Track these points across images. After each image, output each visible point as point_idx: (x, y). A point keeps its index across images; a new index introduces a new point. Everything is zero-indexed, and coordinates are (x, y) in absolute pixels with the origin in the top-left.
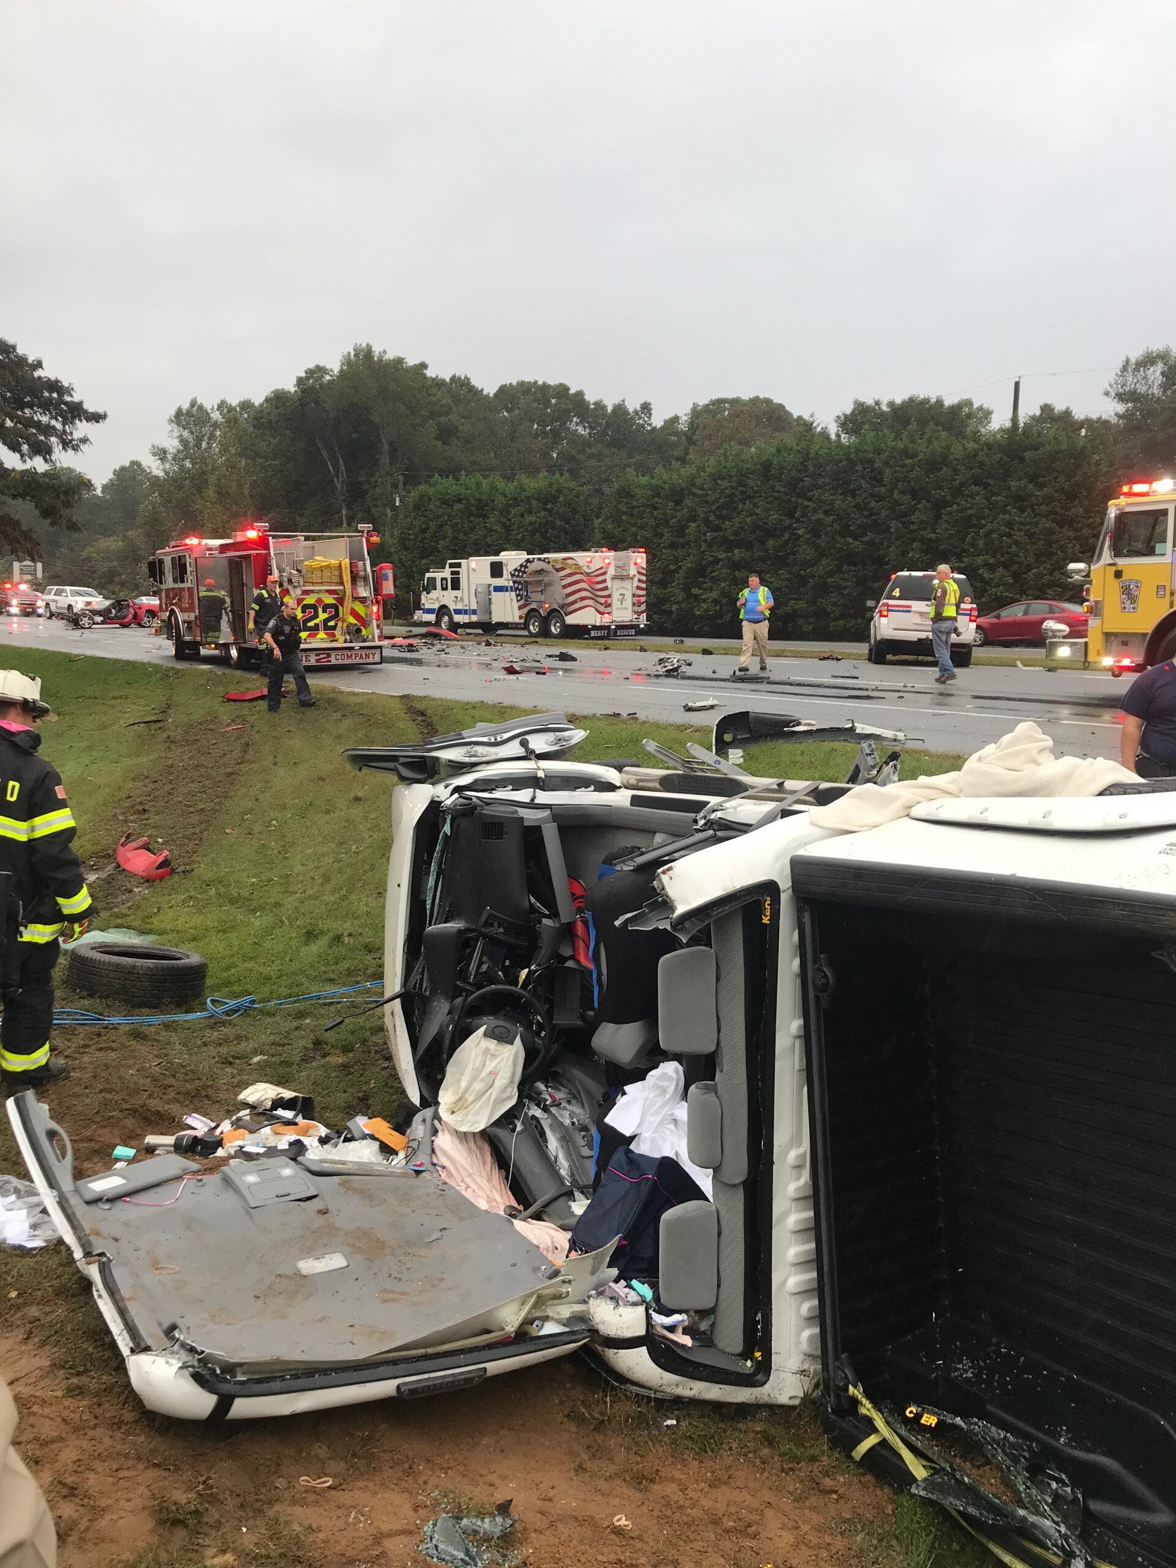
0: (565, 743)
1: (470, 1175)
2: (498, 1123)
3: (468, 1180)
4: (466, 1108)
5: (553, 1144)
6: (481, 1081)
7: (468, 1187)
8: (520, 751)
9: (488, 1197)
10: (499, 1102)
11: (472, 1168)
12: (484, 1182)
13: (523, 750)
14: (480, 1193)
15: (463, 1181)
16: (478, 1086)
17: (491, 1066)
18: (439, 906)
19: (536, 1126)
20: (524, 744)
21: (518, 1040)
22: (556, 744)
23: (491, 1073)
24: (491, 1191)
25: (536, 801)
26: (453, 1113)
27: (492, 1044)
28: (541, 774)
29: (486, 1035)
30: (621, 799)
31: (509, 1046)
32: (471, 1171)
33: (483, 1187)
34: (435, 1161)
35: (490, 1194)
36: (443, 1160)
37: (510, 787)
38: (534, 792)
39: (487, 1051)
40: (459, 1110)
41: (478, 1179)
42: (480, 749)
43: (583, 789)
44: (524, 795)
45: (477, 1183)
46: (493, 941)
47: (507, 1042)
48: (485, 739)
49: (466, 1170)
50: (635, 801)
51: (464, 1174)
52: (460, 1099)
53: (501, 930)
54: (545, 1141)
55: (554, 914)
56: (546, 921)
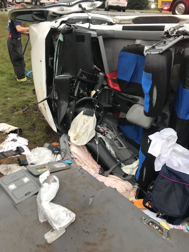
0: (94, 6)
1: (85, 160)
2: (90, 142)
3: (85, 162)
4: (79, 138)
5: (108, 146)
6: (84, 129)
7: (85, 164)
8: (80, 9)
9: (92, 167)
10: (90, 135)
11: (85, 158)
12: (90, 162)
13: (81, 8)
14: (90, 166)
15: (83, 162)
16: (83, 131)
17: (87, 124)
18: (58, 68)
19: (102, 141)
20: (80, 6)
21: (94, 115)
22: (91, 7)
23: (87, 127)
24: (93, 165)
25: (90, 28)
26: (75, 140)
27: (86, 117)
28: (90, 18)
29: (84, 114)
30: (118, 28)
31: (92, 117)
32: (85, 159)
33: (90, 163)
34: (72, 157)
35: (92, 166)
36: (75, 156)
37: (81, 22)
38: (90, 25)
39: (85, 119)
40: (77, 138)
41: (88, 161)
42: (65, 8)
43: (104, 24)
44: (86, 25)
45: (88, 163)
46: (83, 81)
47: (91, 116)
48: (66, 4)
49: (84, 159)
50: (124, 28)
51: (83, 160)
52: (77, 135)
53: (86, 77)
54: (105, 145)
55: (103, 71)
56: (101, 74)
